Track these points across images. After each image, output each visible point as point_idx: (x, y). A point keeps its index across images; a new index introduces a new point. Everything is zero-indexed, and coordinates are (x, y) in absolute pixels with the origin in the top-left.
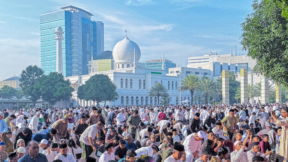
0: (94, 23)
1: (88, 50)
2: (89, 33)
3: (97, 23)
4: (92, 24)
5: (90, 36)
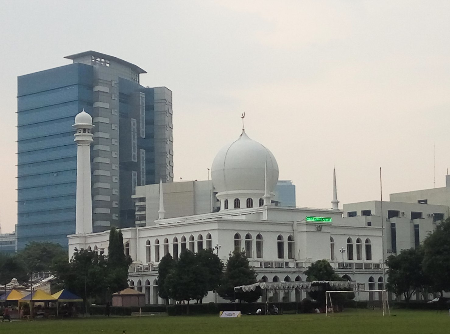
0: (149, 92)
1: (135, 159)
2: (137, 117)
3: (155, 91)
4: (143, 95)
5: (138, 123)
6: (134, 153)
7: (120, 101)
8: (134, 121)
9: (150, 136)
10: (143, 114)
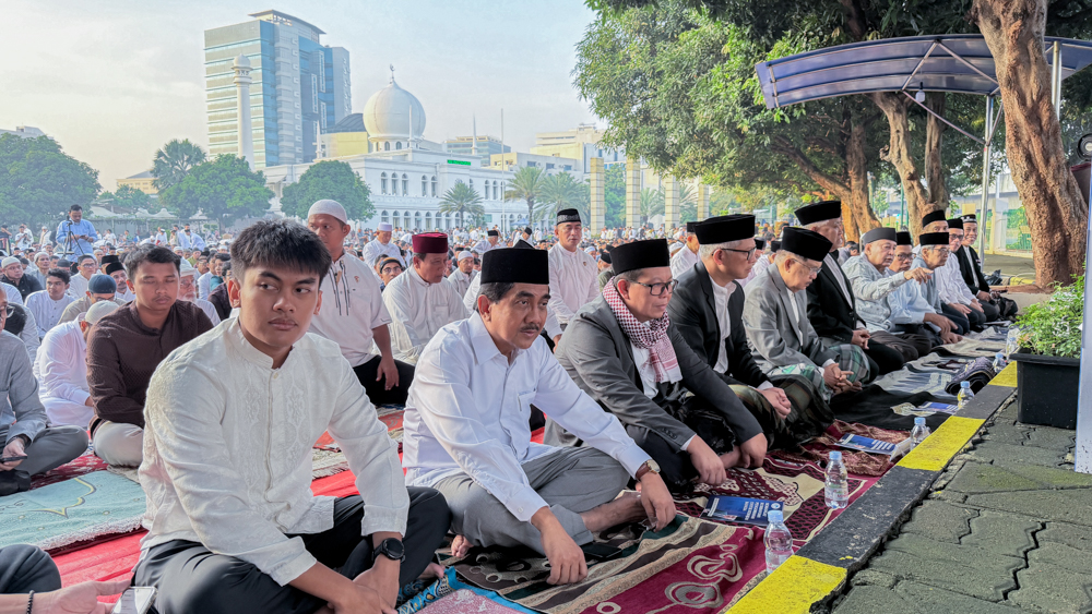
0: (328, 51)
1: (316, 111)
2: (317, 73)
3: (334, 51)
4: (322, 53)
5: (318, 79)
6: (315, 106)
7: (301, 58)
8: (314, 76)
9: (330, 91)
10: (322, 73)
